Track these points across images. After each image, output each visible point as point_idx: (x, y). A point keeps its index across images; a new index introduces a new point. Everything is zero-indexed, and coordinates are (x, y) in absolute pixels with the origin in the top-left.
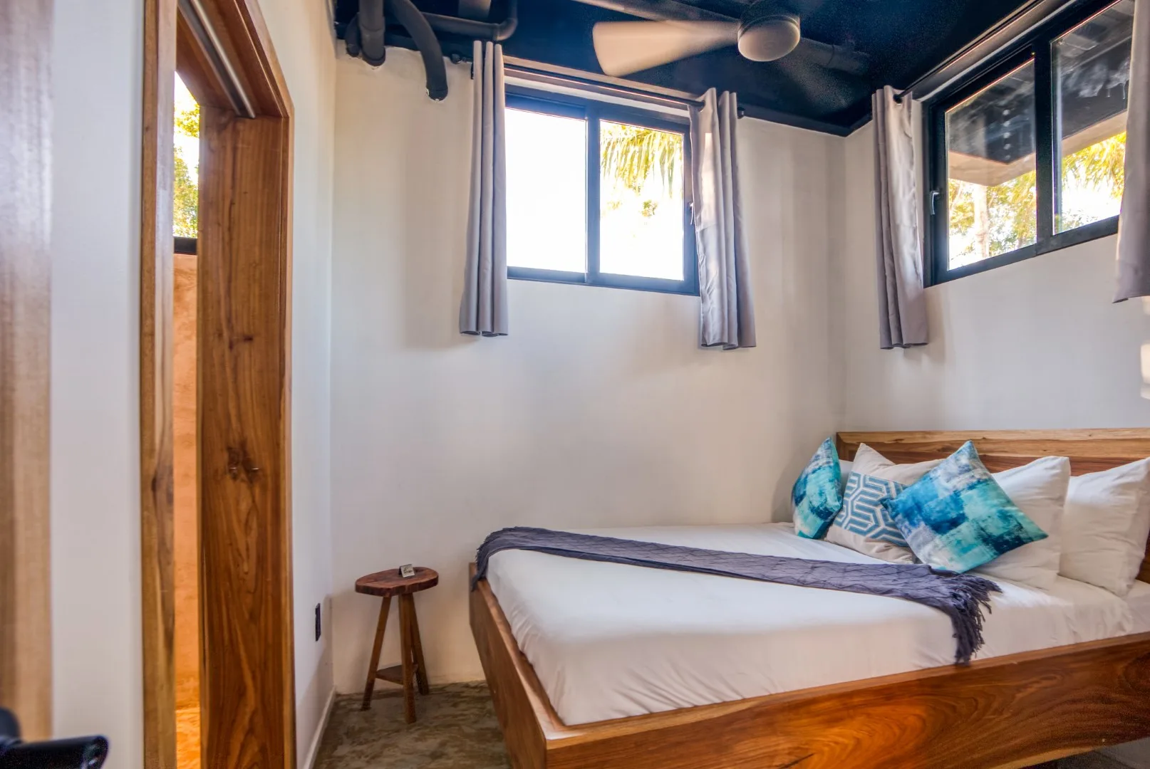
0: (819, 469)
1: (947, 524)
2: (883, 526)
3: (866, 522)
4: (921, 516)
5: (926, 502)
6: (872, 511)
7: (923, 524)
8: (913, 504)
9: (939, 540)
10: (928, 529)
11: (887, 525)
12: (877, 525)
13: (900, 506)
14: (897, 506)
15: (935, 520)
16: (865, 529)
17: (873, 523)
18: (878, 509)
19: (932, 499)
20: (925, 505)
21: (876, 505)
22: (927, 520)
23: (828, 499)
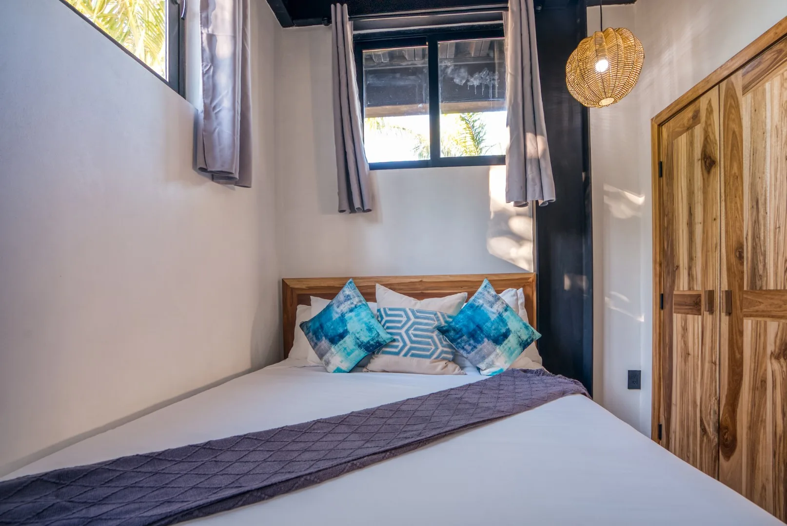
0: (356, 307)
1: (502, 337)
2: (441, 349)
3: (429, 347)
4: (484, 334)
5: (484, 324)
6: (431, 337)
7: (486, 340)
8: (475, 326)
9: (498, 350)
10: (491, 342)
11: (443, 347)
12: (437, 348)
13: (464, 330)
14: (461, 330)
15: (494, 336)
16: (428, 353)
17: (433, 348)
18: (435, 335)
19: (487, 321)
20: (484, 326)
21: (433, 332)
22: (488, 337)
23: (380, 333)
